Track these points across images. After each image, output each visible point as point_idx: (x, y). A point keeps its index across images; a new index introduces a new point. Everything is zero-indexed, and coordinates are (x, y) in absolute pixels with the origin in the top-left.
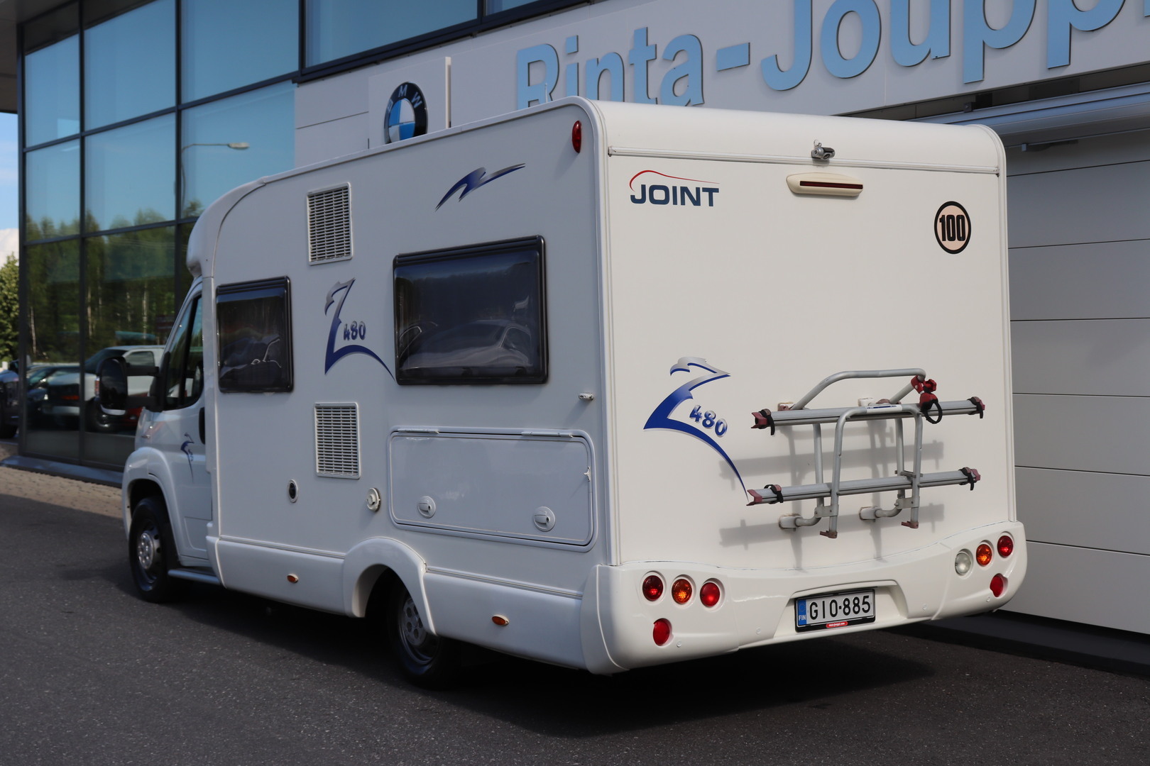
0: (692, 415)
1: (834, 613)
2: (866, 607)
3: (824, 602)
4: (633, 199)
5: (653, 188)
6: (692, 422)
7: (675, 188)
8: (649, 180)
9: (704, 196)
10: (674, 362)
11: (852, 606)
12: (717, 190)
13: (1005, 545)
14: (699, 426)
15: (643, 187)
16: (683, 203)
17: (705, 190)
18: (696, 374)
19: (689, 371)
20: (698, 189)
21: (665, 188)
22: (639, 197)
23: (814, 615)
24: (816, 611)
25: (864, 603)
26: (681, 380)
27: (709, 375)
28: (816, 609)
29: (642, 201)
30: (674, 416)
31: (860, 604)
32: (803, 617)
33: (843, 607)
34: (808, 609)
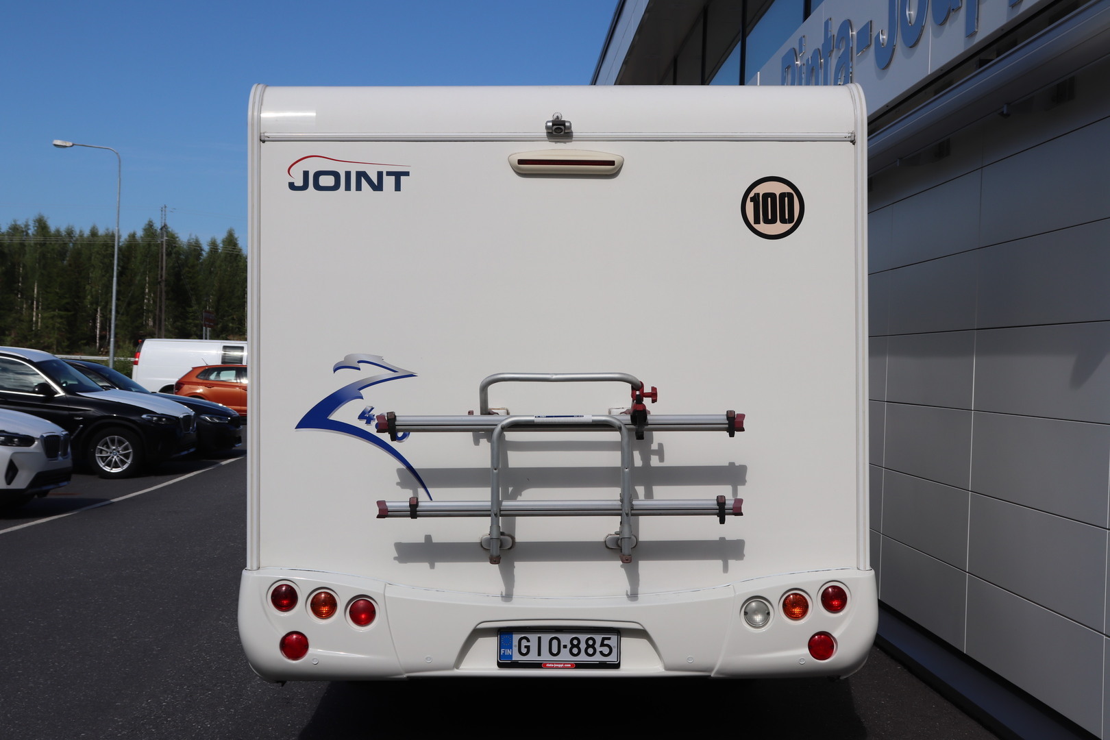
0: (362, 417)
1: (555, 650)
2: (606, 650)
3: (539, 638)
4: (292, 186)
5: (318, 175)
6: (362, 425)
7: (348, 174)
8: (313, 166)
9: (389, 182)
10: (340, 359)
11: (583, 646)
12: (407, 174)
13: (835, 599)
14: (371, 429)
15: (306, 174)
16: (359, 188)
17: (389, 174)
18: (368, 372)
19: (359, 369)
20: (380, 174)
21: (336, 175)
22: (299, 183)
23: (524, 650)
24: (528, 647)
25: (602, 645)
26: (346, 378)
27: (387, 374)
28: (528, 644)
29: (305, 187)
30: (338, 416)
31: (597, 646)
32: (508, 652)
33: (569, 646)
34: (515, 642)
